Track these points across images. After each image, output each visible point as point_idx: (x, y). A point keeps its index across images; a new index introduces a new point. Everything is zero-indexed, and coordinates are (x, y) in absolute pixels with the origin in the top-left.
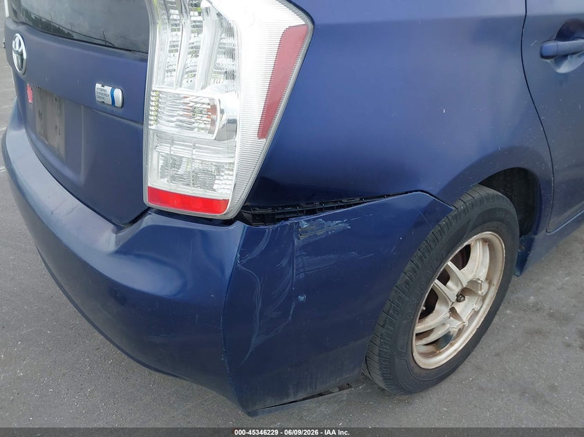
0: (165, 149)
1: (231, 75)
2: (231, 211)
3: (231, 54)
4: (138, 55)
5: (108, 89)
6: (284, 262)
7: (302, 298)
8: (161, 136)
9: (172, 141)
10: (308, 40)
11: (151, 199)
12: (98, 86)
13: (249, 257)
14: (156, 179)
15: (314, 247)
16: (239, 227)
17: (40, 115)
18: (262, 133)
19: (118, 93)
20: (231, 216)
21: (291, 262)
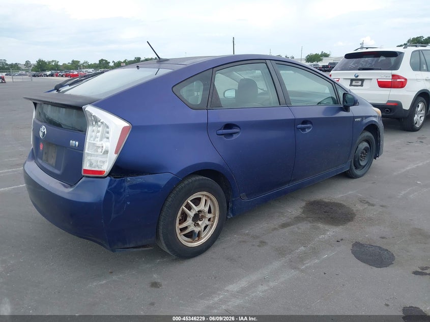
0: (89, 158)
1: (108, 138)
2: (105, 174)
3: (108, 133)
4: (84, 133)
5: (74, 142)
6: (122, 190)
7: (129, 203)
8: (88, 154)
9: (91, 155)
10: (131, 129)
11: (84, 173)
12: (71, 141)
13: (110, 187)
14: (86, 166)
15: (132, 187)
16: (108, 178)
17: (46, 153)
18: (116, 153)
19: (77, 143)
20: (106, 176)
21: (124, 190)
